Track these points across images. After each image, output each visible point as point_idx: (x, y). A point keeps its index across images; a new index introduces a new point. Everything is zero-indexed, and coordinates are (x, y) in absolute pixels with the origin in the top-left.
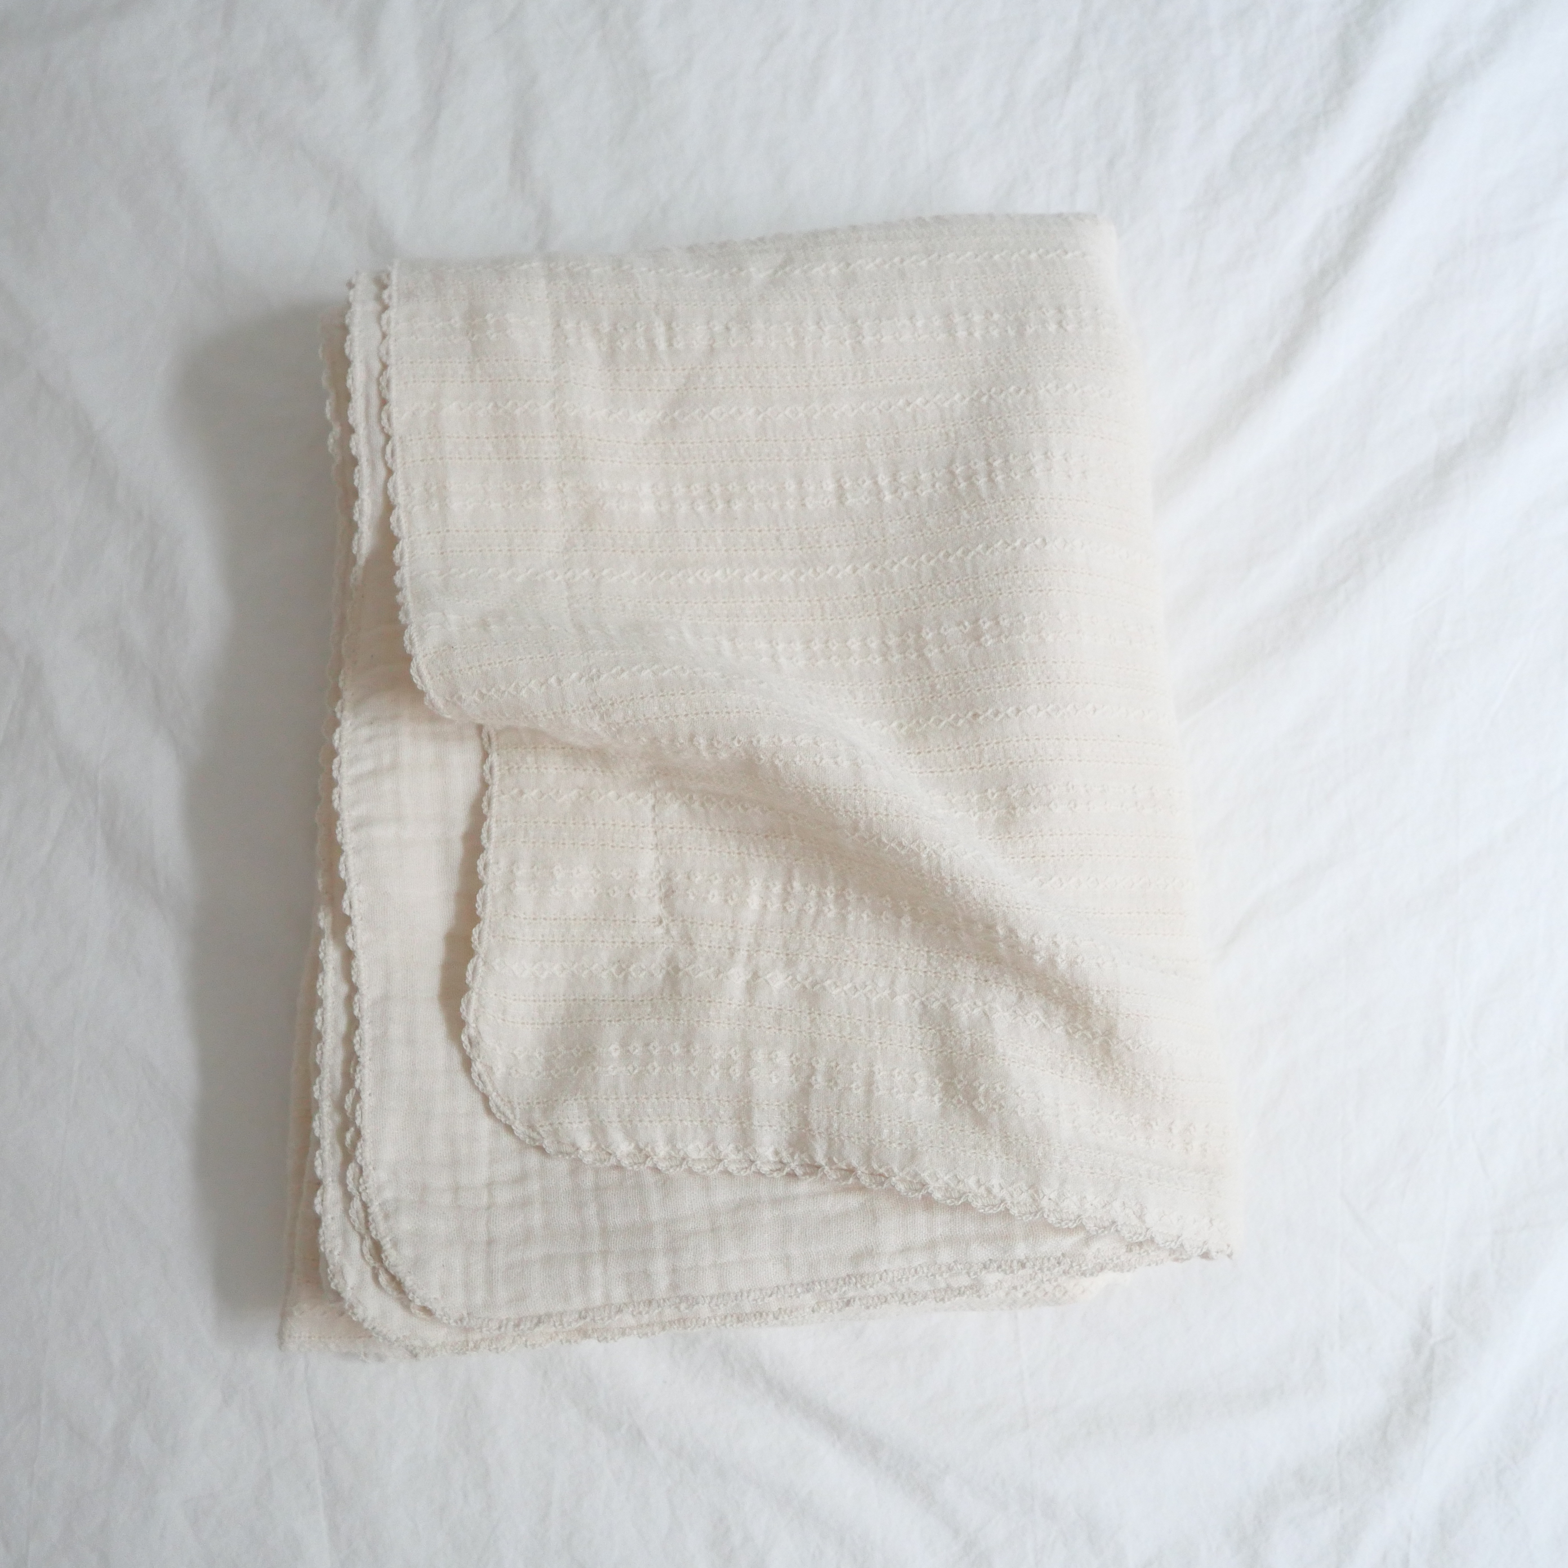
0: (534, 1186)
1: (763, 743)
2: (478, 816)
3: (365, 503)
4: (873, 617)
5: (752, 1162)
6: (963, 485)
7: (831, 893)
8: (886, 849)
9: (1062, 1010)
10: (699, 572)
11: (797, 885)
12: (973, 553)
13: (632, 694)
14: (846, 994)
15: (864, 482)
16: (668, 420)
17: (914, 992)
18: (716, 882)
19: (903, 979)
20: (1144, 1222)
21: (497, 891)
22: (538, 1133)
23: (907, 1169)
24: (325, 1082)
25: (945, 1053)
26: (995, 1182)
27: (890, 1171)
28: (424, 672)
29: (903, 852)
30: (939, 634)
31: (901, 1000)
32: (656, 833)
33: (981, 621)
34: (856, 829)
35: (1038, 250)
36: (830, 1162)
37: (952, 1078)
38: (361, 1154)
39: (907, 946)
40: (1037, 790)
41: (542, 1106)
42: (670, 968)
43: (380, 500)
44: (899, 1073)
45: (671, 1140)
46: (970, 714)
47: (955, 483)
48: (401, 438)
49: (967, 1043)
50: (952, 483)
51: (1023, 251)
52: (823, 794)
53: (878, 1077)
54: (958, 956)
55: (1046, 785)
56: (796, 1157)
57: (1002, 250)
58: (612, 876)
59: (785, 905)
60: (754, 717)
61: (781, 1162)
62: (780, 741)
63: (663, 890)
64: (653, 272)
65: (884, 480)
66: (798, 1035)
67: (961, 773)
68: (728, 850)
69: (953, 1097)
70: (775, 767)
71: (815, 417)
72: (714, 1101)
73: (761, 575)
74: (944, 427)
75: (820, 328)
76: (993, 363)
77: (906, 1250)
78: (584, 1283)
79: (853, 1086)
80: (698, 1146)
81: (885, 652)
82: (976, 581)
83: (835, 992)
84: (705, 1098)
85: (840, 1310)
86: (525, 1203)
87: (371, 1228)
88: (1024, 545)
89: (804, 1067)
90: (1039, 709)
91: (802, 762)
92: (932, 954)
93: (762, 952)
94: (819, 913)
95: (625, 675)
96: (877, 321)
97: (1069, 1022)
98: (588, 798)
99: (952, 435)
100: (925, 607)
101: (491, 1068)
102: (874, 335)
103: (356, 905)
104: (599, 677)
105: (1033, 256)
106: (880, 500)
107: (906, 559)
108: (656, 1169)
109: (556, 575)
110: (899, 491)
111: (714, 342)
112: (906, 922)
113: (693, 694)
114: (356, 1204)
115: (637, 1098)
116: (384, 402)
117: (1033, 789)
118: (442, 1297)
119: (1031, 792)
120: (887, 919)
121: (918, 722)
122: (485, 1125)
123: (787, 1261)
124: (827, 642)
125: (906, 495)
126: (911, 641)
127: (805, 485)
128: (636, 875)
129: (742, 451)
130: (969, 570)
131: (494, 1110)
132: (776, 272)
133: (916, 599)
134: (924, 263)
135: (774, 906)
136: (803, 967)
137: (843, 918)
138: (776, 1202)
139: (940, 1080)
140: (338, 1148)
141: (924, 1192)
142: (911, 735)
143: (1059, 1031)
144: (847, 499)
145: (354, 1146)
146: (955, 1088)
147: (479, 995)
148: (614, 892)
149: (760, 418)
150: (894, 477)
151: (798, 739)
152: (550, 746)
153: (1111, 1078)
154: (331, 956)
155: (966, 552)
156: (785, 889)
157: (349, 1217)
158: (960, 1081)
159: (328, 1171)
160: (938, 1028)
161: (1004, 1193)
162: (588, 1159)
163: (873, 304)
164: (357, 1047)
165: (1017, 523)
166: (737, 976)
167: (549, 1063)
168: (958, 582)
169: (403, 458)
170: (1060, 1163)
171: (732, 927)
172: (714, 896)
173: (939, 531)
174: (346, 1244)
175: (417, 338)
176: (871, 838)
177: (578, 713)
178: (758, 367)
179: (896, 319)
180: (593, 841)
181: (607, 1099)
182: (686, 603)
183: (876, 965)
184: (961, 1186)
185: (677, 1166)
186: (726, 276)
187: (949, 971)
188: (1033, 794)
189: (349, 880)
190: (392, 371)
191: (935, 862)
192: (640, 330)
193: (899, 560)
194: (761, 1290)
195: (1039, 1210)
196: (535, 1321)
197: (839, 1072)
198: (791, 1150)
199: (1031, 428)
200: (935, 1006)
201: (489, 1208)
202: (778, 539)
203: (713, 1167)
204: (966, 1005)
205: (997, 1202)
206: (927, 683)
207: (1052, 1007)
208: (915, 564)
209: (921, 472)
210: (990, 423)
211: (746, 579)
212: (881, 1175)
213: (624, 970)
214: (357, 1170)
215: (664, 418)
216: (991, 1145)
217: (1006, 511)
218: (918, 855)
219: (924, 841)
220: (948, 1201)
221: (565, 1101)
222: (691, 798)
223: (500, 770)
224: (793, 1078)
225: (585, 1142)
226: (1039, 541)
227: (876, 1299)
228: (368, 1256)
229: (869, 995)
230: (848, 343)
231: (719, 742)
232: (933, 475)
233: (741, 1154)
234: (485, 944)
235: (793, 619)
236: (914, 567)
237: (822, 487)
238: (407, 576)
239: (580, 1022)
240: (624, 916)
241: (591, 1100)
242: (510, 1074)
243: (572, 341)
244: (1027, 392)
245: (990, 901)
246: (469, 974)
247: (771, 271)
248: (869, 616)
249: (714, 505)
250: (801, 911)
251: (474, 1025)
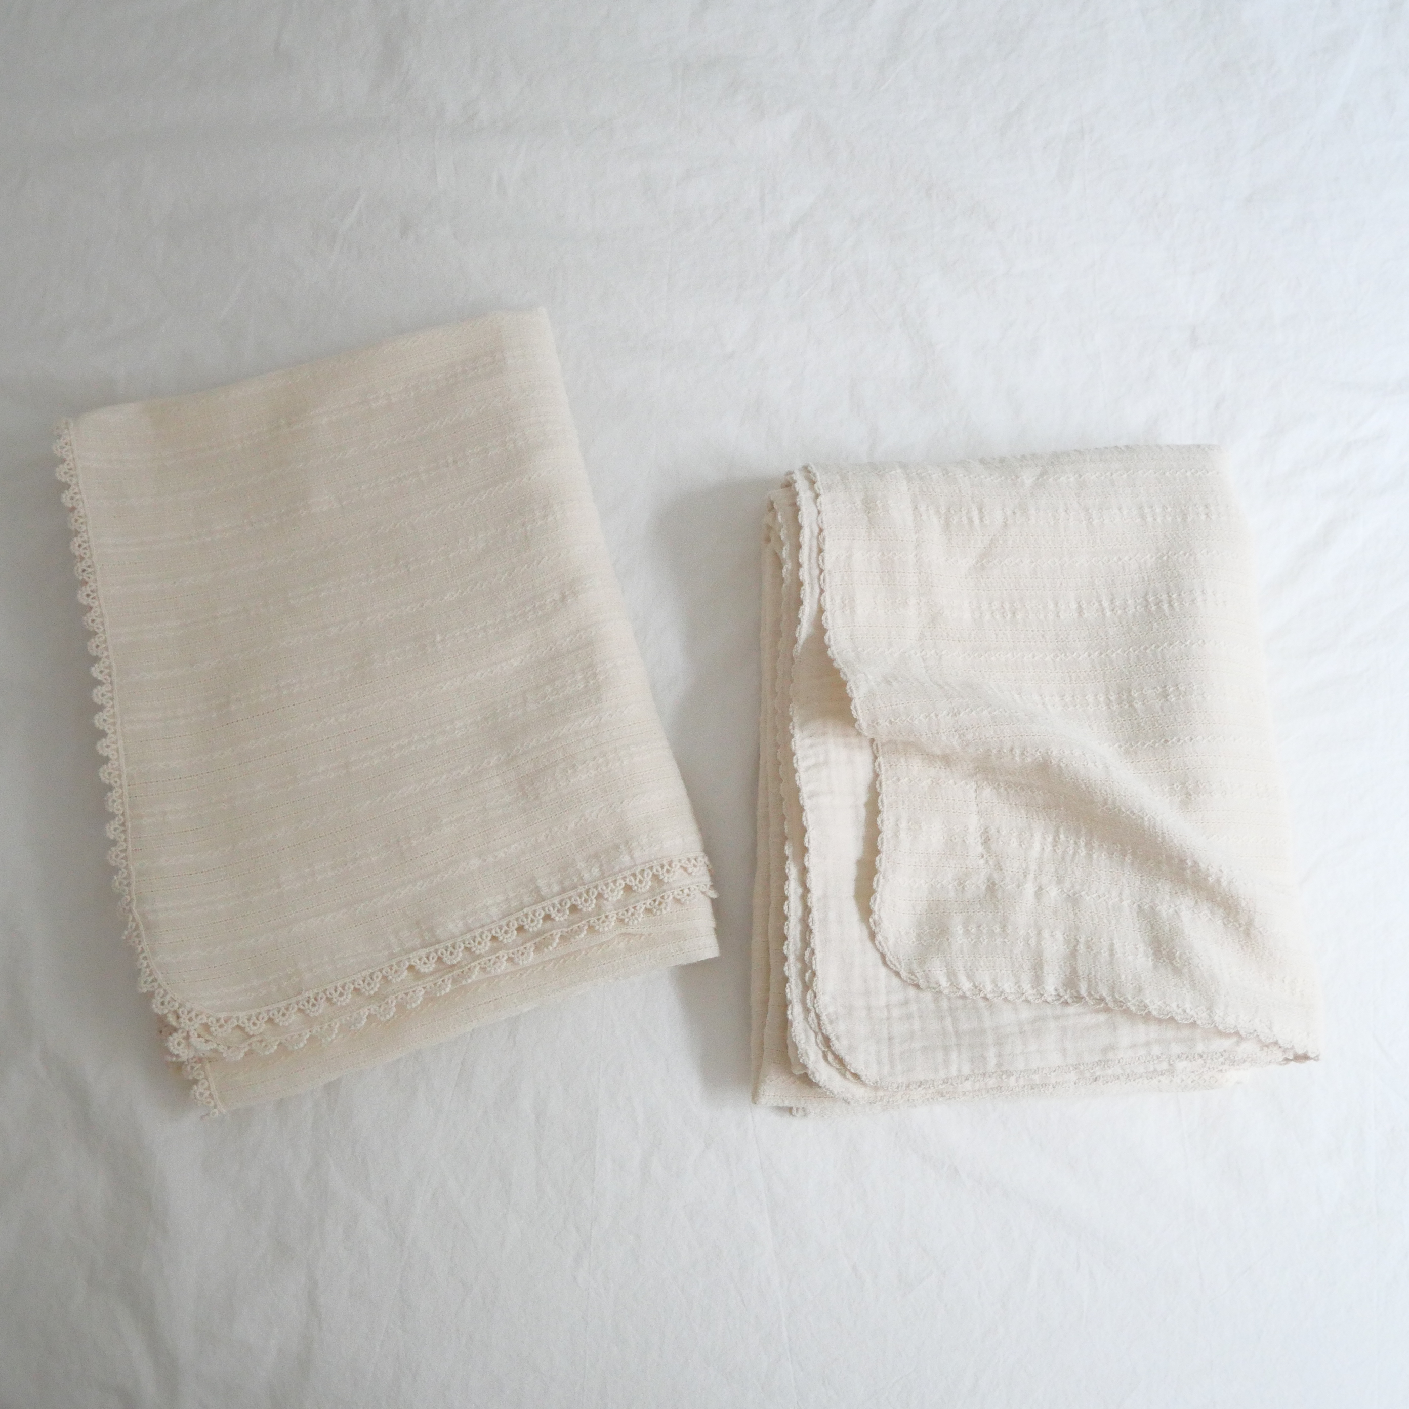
0: (913, 1007)
1: (1054, 753)
2: (874, 793)
3: (806, 608)
4: (1101, 683)
5: (1042, 995)
6: (1154, 608)
7: (1083, 841)
8: (1123, 815)
9: (1221, 910)
10: (998, 653)
11: (1062, 836)
12: (1161, 648)
13: (978, 724)
14: (1094, 900)
15: (1094, 604)
16: (979, 564)
17: (1134, 899)
18: (1014, 834)
19: (1126, 892)
20: (1272, 1031)
21: (889, 836)
22: (916, 977)
23: (1137, 998)
24: (791, 944)
25: (1154, 934)
26: (1188, 1006)
27: (1126, 999)
28: (859, 707)
29: (1134, 817)
30: (1142, 694)
31: (1126, 903)
32: (977, 805)
33: (1167, 687)
34: (1106, 803)
35: (1191, 469)
36: (1090, 994)
37: (1159, 948)
38: (816, 985)
39: (1128, 873)
40: (1204, 785)
41: (917, 960)
42: (989, 883)
43: (815, 606)
44: (1128, 944)
45: (994, 982)
46: (1163, 740)
47: (1149, 607)
48: (829, 571)
49: (1167, 928)
50: (1147, 606)
51: (1183, 470)
52: (1087, 783)
53: (1116, 946)
54: (1159, 879)
55: (1208, 782)
56: (1068, 992)
57: (1170, 470)
58: (954, 829)
59: (1055, 848)
60: (1048, 739)
61: (1058, 995)
62: (1064, 752)
63: (983, 838)
64: (967, 477)
65: (1106, 604)
66: (1068, 922)
67: (1158, 774)
68: (1020, 816)
69: (1160, 959)
70: (1059, 766)
71: (1065, 566)
72: (1020, 959)
73: (1034, 657)
74: (1141, 573)
75: (1068, 514)
76: (1169, 537)
77: (1133, 1046)
78: (947, 1062)
79: (1102, 951)
80: (1009, 986)
81: (1109, 704)
82: (1164, 664)
83: (1088, 898)
84: (1015, 957)
85: (1090, 1084)
86: (909, 1017)
87: (823, 1028)
88: (1192, 644)
89: (1072, 940)
90: (1203, 739)
91: (1076, 765)
92: (1143, 877)
93: (1043, 875)
94: (1075, 853)
95: (973, 713)
96: (1100, 511)
97: (1225, 918)
98: (938, 784)
99: (1146, 579)
100: (1133, 678)
101: (887, 938)
102: (1099, 519)
103: (811, 841)
104: (959, 714)
105: (1189, 474)
106: (1104, 615)
107: (1120, 650)
108: (985, 998)
109: (916, 654)
110: (1115, 610)
111: (1007, 520)
112: (1128, 859)
113: (1013, 724)
114: (813, 1014)
115: (974, 957)
116: (821, 551)
117: (1202, 784)
118: (865, 1068)
119: (1200, 785)
120: (1116, 857)
121: (1131, 744)
122: (883, 971)
123: (1064, 1051)
124: (1073, 696)
125: (1119, 612)
126: (1124, 697)
127: (1059, 605)
128: (968, 829)
129: (1022, 584)
130: (1160, 658)
131: (888, 962)
132: (1038, 479)
133: (1127, 673)
134: (1125, 476)
135: (1049, 848)
136: (1067, 884)
137: (1090, 856)
138: (1057, 1018)
139: (1152, 949)
140: (800, 983)
141: (1146, 1011)
142: (1127, 751)
143: (1219, 922)
144: (1084, 614)
145: (811, 981)
146: (1161, 954)
147: (881, 895)
148: (955, 839)
149: (1033, 565)
150: (1112, 601)
151: (1074, 752)
152: (914, 753)
153: (1250, 950)
154: (792, 871)
155: (1157, 647)
156: (1054, 839)
157: (808, 1022)
158: (1164, 950)
159: (794, 996)
160: (1149, 920)
161: (1192, 1013)
162: (946, 992)
163: (1097, 500)
164: (810, 924)
165: (1187, 631)
166: (1030, 888)
167: (919, 937)
168: (1153, 664)
169: (830, 583)
170: (1225, 996)
171: (1025, 860)
172: (1013, 842)
173: (1140, 634)
174: (807, 1037)
175: (837, 514)
176: (1115, 808)
177: (946, 734)
178: (1032, 536)
179: (1111, 510)
180: (942, 808)
181: (957, 957)
182: (991, 671)
183: (1111, 884)
184: (1168, 1007)
185: (998, 996)
186: (1009, 481)
187: (1154, 887)
188: (1201, 787)
189: (808, 826)
190: (825, 533)
191: (1153, 823)
192: (964, 512)
193: (1116, 650)
194: (1049, 1068)
195: (1213, 1022)
196: (918, 1084)
197: (1093, 943)
198: (1065, 988)
199: (1193, 576)
200: (1146, 907)
201: (888, 1019)
202: (1043, 636)
203: (1019, 998)
204: (1164, 907)
205: (1189, 1017)
206: (1135, 722)
207: (1216, 909)
208: (1126, 653)
209: (1128, 598)
210: (1169, 572)
211: (1025, 659)
212: (1121, 1001)
213: (961, 884)
214: (813, 995)
215: (977, 564)
216: (1184, 985)
217: (1181, 624)
218: (1142, 819)
219: (1147, 811)
220: (1161, 1016)
221: (932, 958)
222: (998, 785)
223: (885, 766)
224: (1065, 947)
225: (944, 982)
226: (1200, 642)
227: (1112, 1077)
228: (820, 1045)
229: (1107, 900)
230: (1084, 522)
231: (1028, 752)
232: (1136, 601)
233: (1035, 990)
234: (883, 866)
235: (1053, 682)
236: (1125, 655)
237: (1069, 606)
238: (835, 652)
239: (938, 913)
240: (962, 852)
241: (948, 958)
242: (897, 943)
243: (924, 517)
244: (1191, 555)
245: (1184, 846)
246: (875, 883)
247: (1034, 479)
248: (1098, 682)
249: (1005, 615)
250: (1065, 852)
251: (877, 913)
